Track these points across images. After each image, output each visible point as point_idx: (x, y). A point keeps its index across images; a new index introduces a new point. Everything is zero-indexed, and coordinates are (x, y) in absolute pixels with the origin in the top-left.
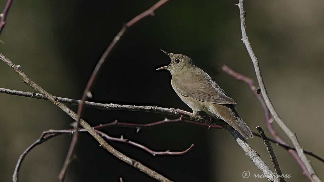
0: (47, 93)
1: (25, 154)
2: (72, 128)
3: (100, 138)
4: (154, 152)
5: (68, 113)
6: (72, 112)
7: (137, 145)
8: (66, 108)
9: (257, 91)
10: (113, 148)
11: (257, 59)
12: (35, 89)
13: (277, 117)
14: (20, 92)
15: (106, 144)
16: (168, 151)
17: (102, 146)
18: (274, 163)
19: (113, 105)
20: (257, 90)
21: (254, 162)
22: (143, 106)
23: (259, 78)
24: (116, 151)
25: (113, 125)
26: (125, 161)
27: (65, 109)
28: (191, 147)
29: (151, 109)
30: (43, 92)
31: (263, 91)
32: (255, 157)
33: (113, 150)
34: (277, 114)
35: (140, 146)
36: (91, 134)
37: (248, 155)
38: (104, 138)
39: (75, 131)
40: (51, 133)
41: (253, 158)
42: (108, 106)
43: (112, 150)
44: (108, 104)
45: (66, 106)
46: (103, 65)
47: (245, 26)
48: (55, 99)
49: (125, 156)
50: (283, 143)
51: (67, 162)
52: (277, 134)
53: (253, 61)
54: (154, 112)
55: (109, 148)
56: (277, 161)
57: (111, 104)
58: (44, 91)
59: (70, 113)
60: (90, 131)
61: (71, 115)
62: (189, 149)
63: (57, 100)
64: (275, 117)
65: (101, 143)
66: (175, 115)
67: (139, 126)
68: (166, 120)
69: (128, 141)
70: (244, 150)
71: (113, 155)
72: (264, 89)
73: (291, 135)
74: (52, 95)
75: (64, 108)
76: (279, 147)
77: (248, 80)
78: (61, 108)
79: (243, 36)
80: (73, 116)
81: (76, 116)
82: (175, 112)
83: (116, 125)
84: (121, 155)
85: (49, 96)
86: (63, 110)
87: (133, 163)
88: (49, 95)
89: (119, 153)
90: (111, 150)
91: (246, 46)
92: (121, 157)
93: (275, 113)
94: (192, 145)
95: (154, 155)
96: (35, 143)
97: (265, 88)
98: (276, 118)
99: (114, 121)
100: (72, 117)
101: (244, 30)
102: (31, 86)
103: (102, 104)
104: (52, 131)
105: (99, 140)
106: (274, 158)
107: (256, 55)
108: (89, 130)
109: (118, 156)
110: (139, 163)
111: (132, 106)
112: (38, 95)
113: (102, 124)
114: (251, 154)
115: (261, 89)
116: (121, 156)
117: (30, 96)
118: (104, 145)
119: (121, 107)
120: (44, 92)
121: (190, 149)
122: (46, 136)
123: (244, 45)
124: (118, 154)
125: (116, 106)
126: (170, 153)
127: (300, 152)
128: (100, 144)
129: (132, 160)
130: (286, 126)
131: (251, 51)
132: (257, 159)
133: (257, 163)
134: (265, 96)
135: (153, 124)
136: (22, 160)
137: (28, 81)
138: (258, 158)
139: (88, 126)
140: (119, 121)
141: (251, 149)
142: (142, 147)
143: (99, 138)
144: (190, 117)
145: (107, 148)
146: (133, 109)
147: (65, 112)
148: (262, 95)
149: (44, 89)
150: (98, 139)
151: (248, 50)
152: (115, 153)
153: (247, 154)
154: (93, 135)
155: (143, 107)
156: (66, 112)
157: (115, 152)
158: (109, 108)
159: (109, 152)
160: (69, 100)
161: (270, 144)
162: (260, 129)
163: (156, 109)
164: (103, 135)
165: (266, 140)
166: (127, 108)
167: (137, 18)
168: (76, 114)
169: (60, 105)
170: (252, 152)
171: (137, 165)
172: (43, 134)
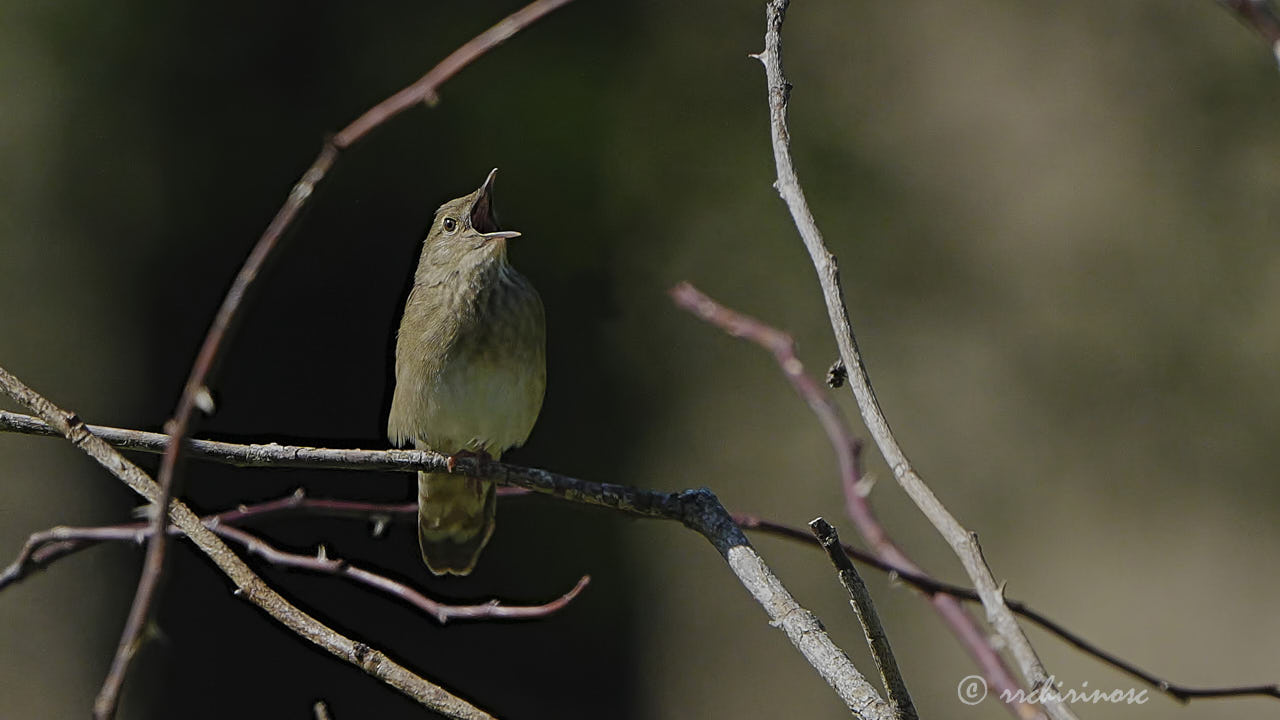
0: (37, 400)
3: (236, 565)
4: (442, 606)
5: (118, 472)
6: (134, 468)
7: (377, 580)
8: (108, 454)
9: (832, 376)
10: (285, 602)
11: (831, 256)
13: (907, 473)
15: (260, 585)
16: (495, 603)
17: (243, 592)
18: (877, 654)
19: (280, 448)
20: (832, 373)
21: (804, 652)
22: (391, 451)
23: (839, 327)
24: (295, 610)
26: (330, 650)
27: (106, 459)
28: (580, 587)
29: (420, 459)
30: (23, 395)
31: (854, 378)
32: (806, 632)
33: (287, 609)
34: (906, 462)
36: (205, 548)
37: (782, 626)
38: (255, 562)
40: (57, 540)
41: (799, 637)
42: (262, 452)
43: (282, 607)
44: (259, 447)
45: (109, 447)
46: (251, 288)
47: (788, 135)
48: (68, 420)
49: (328, 629)
51: (126, 652)
52: (887, 538)
53: (816, 264)
55: (271, 601)
56: (889, 647)
57: (273, 448)
58: (30, 392)
59: (126, 472)
61: (131, 478)
62: (572, 596)
63: (75, 425)
64: (899, 471)
65: (241, 583)
66: (509, 483)
67: (384, 513)
69: (344, 567)
70: (764, 608)
71: (287, 627)
72: (860, 370)
73: (957, 538)
74: (56, 405)
75: (104, 452)
76: (899, 584)
77: (775, 340)
78: (90, 454)
79: (781, 173)
80: (136, 484)
81: (146, 481)
84: (314, 624)
85: (47, 412)
86: (99, 459)
87: (360, 657)
88: (47, 408)
89: (305, 619)
90: (277, 606)
91: (791, 209)
92: (313, 635)
93: (900, 459)
94: (581, 579)
95: (443, 619)
97: (862, 366)
98: (904, 475)
99: (290, 493)
100: (132, 486)
101: (785, 149)
103: (237, 446)
104: (63, 532)
105: (235, 572)
106: (877, 635)
107: (827, 244)
108: (196, 536)
109: (303, 629)
110: (381, 655)
111: (348, 451)
113: (248, 503)
114: (793, 622)
115: (849, 369)
116: (315, 630)
118: (253, 593)
119: (309, 457)
120: (28, 394)
121: (577, 597)
122: (41, 549)
123: (784, 204)
124: (303, 623)
125: (290, 451)
126: (503, 611)
127: (994, 601)
128: (238, 588)
129: (357, 644)
131: (811, 226)
132: (816, 642)
133: (815, 654)
134: (862, 394)
138: (817, 638)
139: (192, 518)
140: (307, 495)
141: (791, 602)
142: (398, 589)
143: (233, 565)
145: (261, 600)
146: (353, 463)
147: (106, 471)
148: (851, 389)
150: (229, 566)
151: (797, 223)
152: (294, 619)
153: (776, 623)
155: (391, 454)
156: (111, 468)
157: (293, 614)
158: (266, 461)
159: (271, 613)
160: (117, 434)
161: (862, 583)
162: (823, 529)
163: (439, 461)
164: (253, 544)
165: (849, 570)
166: (332, 461)
167: (376, 116)
168: (146, 477)
169: (89, 443)
170: (797, 616)
171: (375, 661)
172: (29, 544)
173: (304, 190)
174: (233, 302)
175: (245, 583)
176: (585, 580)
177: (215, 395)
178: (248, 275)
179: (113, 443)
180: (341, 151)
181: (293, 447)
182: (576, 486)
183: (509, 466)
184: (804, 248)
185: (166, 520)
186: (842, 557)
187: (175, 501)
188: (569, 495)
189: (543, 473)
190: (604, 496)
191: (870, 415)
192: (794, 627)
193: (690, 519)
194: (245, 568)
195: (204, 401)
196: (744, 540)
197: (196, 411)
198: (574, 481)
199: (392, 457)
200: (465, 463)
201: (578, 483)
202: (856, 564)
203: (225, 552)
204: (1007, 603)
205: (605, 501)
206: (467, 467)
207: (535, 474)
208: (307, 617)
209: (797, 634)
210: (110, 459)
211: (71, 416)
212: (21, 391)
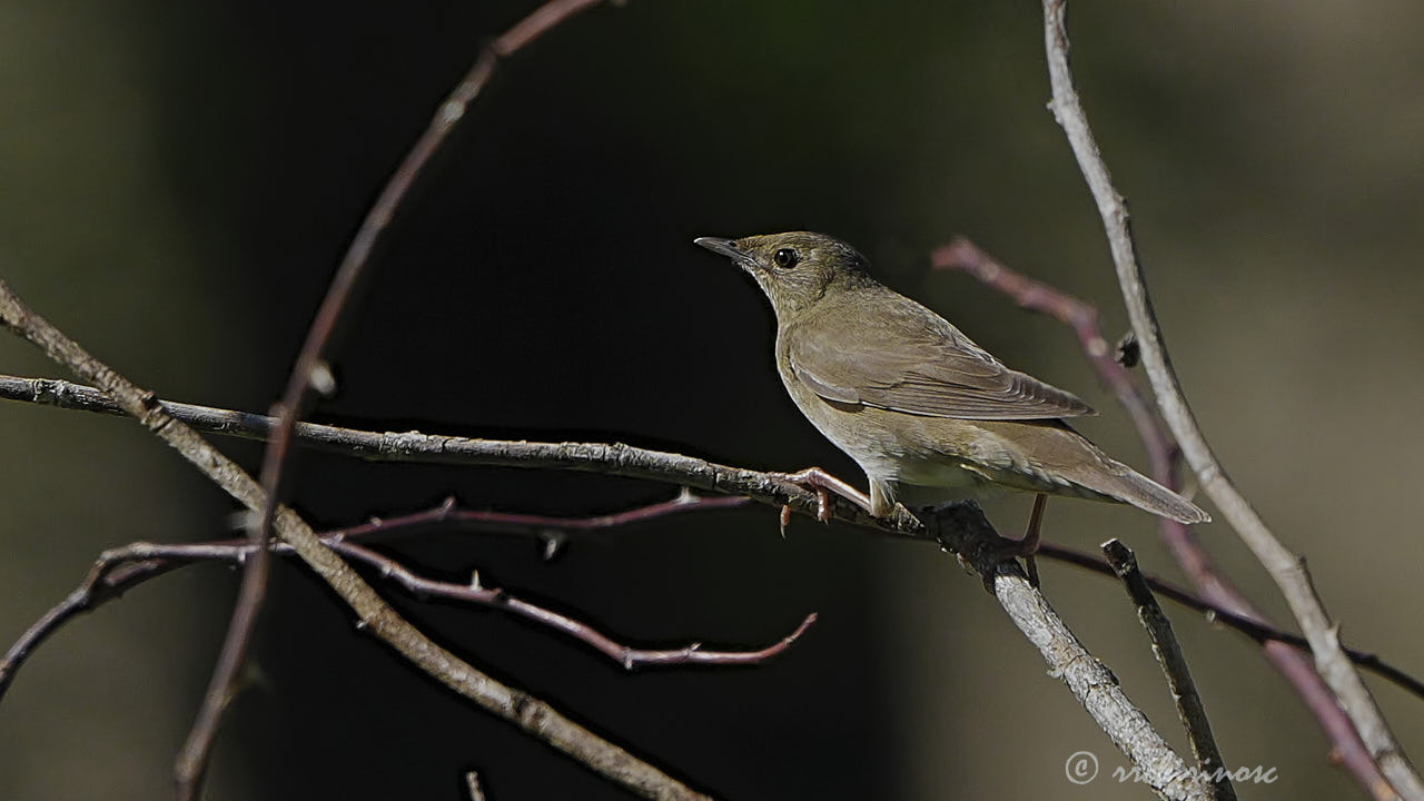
0: (105, 373)
1: (18, 662)
2: (240, 536)
3: (360, 590)
4: (628, 650)
5: (208, 469)
6: (229, 465)
7: (546, 615)
8: (196, 445)
9: (1122, 354)
10: (421, 638)
11: (1121, 199)
12: (49, 355)
13: (1215, 479)
15: (391, 616)
16: (696, 646)
17: (369, 626)
18: (1186, 715)
19: (423, 437)
20: (1122, 349)
21: (1092, 710)
22: (565, 444)
23: (1131, 289)
24: (436, 648)
25: (434, 522)
26: (481, 701)
27: (193, 451)
28: (804, 627)
29: (604, 456)
30: (86, 367)
31: (1149, 355)
32: (1094, 686)
33: (425, 647)
34: (1214, 463)
35: (560, 620)
36: (320, 568)
37: (1064, 676)
38: (388, 590)
39: (252, 549)
40: (139, 558)
41: (1086, 691)
42: (400, 442)
43: (420, 645)
44: (396, 435)
45: (196, 436)
47: (1068, 43)
48: (144, 401)
50: (1241, 612)
51: (218, 699)
52: (1210, 568)
53: (1101, 209)
54: (618, 473)
55: (405, 637)
56: (1201, 706)
57: (413, 436)
58: (94, 362)
59: (219, 470)
60: (312, 553)
61: (224, 477)
62: (794, 637)
63: (154, 408)
64: (1205, 476)
65: (365, 613)
67: (558, 529)
68: (685, 498)
69: (503, 598)
70: (1041, 654)
71: (426, 670)
72: (1157, 346)
73: (1281, 564)
74: (129, 380)
75: (190, 442)
76: (1220, 627)
77: (1072, 311)
78: (172, 445)
79: (1057, 91)
80: (231, 485)
81: (244, 482)
82: (715, 474)
83: (448, 519)
84: (460, 668)
85: (117, 390)
86: (183, 453)
87: (519, 709)
88: (117, 384)
89: (450, 662)
90: (412, 644)
91: (1071, 138)
92: (459, 682)
93: (1208, 459)
94: (806, 617)
95: (629, 665)
96: (65, 605)
97: (1160, 340)
98: (1211, 481)
99: (439, 502)
100: (227, 488)
101: (1063, 60)
102: (29, 337)
103: (368, 433)
104: (144, 548)
105: (358, 599)
106: (1186, 691)
107: (1117, 182)
108: (308, 552)
110: (545, 708)
111: (510, 443)
113: (382, 516)
114: (1080, 674)
115: (1143, 344)
116: (461, 675)
117: (26, 396)
118: (381, 625)
119: (462, 450)
120: (92, 366)
121: (799, 638)
122: (116, 569)
123: (1060, 131)
124: (446, 665)
125: (436, 442)
126: (705, 656)
127: (1325, 645)
128: (360, 619)
129: (516, 694)
130: (1260, 518)
131: (1096, 160)
132: (1107, 699)
133: (1106, 714)
134: (1159, 373)
135: (623, 518)
137: (15, 315)
138: (1109, 694)
139: (304, 530)
140: (459, 504)
141: (1075, 647)
142: (572, 626)
143: (356, 589)
144: (787, 496)
145: (391, 635)
146: (517, 459)
147: (193, 467)
148: (1145, 370)
149: (96, 354)
150: (351, 592)
151: (1078, 157)
152: (434, 661)
153: (1057, 673)
154: (326, 576)
155: (566, 447)
156: (200, 464)
157: (433, 654)
158: (404, 453)
159: (405, 654)
160: (212, 415)
161: (1168, 623)
162: (1118, 552)
163: (628, 458)
164: (388, 568)
165: (1150, 607)
166: (489, 455)
168: (243, 476)
169: (170, 431)
170: (1082, 665)
171: (538, 716)
172: (101, 564)
173: (453, 111)
174: (360, 252)
175: (372, 614)
176: (812, 618)
177: (336, 372)
178: (379, 218)
179: (200, 427)
180: (503, 60)
181: (441, 437)
184: (1086, 188)
185: (271, 532)
186: (1141, 589)
187: (281, 508)
189: (760, 476)
190: (837, 507)
191: (1169, 403)
192: (1078, 678)
194: (371, 594)
195: (322, 379)
196: (1016, 567)
197: (311, 393)
199: (567, 452)
202: (1159, 598)
203: (345, 573)
204: (1342, 648)
205: (838, 513)
207: (750, 477)
208: (451, 657)
209: (1084, 688)
210: (198, 452)
211: (148, 396)
212: (83, 362)
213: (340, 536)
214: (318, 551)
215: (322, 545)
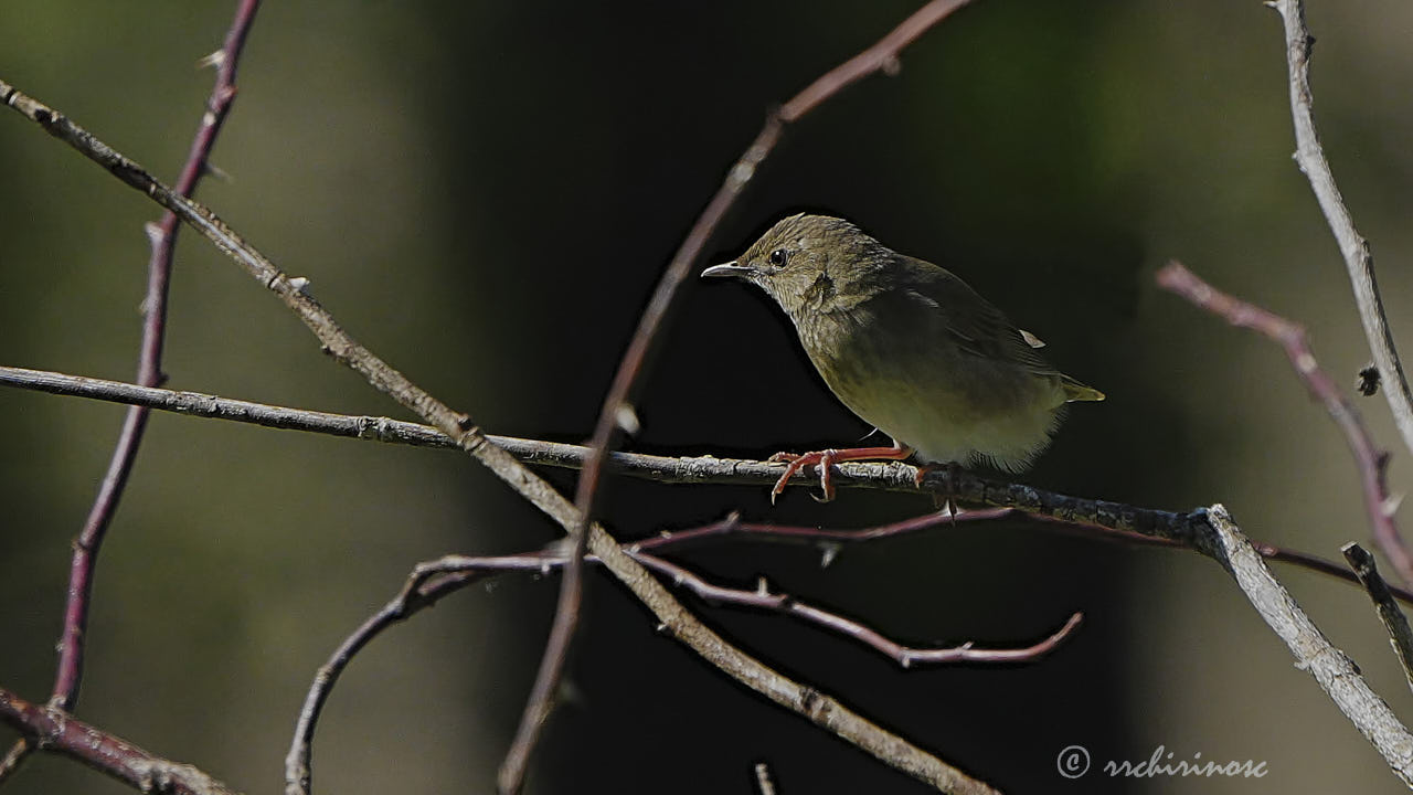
0: (424, 399)
1: (340, 666)
3: (660, 596)
4: (905, 649)
5: (519, 486)
6: (539, 482)
7: (828, 619)
8: (507, 464)
9: (1361, 380)
10: (717, 639)
11: (1362, 240)
12: (372, 382)
14: (306, 413)
15: (688, 619)
16: (968, 645)
17: (668, 628)
19: (716, 461)
20: (1362, 375)
21: (1337, 699)
22: (847, 464)
23: (1372, 322)
24: (730, 649)
25: (718, 535)
26: (774, 697)
27: (505, 470)
28: (1069, 626)
29: (882, 474)
30: (406, 393)
31: (1389, 383)
32: (1337, 676)
33: (719, 648)
36: (622, 575)
37: (1310, 668)
38: (684, 596)
40: (449, 570)
41: (1330, 681)
42: (694, 466)
43: (715, 646)
44: (691, 459)
45: (509, 457)
47: (1311, 98)
48: (460, 424)
49: (769, 672)
51: (537, 713)
53: (1344, 250)
54: (896, 489)
55: (701, 639)
57: (707, 460)
58: (414, 389)
59: (528, 486)
60: (616, 562)
61: (534, 493)
62: (1062, 635)
63: (468, 430)
65: (664, 617)
66: (987, 501)
67: (832, 540)
69: (787, 603)
70: (1289, 647)
72: (1399, 376)
74: (446, 405)
75: (503, 462)
77: (1281, 329)
78: (486, 463)
79: (1301, 142)
80: (539, 500)
81: (551, 498)
83: (733, 532)
84: (752, 666)
85: (434, 414)
86: (496, 471)
87: (807, 705)
88: (435, 408)
89: (743, 661)
90: (708, 645)
91: (1315, 185)
92: (751, 679)
94: (1071, 617)
95: (906, 663)
96: (381, 615)
99: (723, 517)
100: (537, 503)
101: (1307, 114)
102: (354, 366)
103: (665, 458)
104: (455, 561)
105: (658, 605)
108: (612, 561)
109: (740, 672)
110: (831, 702)
112: (388, 428)
113: (671, 529)
114: (1324, 664)
115: (1383, 373)
116: (753, 673)
117: (351, 432)
118: (679, 628)
119: (751, 472)
120: (411, 392)
121: (1065, 637)
122: (428, 581)
123: (1305, 180)
124: (740, 664)
125: (726, 465)
126: (977, 654)
128: (660, 622)
129: (804, 689)
131: (1342, 205)
132: (1350, 687)
133: (1349, 702)
134: (1400, 401)
135: (894, 529)
136: (325, 690)
137: (340, 346)
138: (1352, 683)
139: (608, 541)
140: (743, 520)
141: (1320, 640)
143: (656, 596)
145: (688, 637)
147: (505, 483)
148: (1384, 398)
149: (415, 380)
150: (652, 597)
152: (728, 660)
153: (1303, 665)
154: (627, 582)
155: (847, 467)
156: (511, 481)
157: (727, 653)
158: (698, 476)
159: (702, 653)
160: (522, 446)
161: (1405, 619)
162: (1357, 555)
163: (905, 475)
164: (681, 576)
165: (1388, 605)
167: (827, 86)
168: (553, 492)
169: (484, 452)
170: (1327, 657)
171: (825, 709)
172: (414, 575)
173: (743, 173)
175: (670, 617)
176: (1076, 618)
177: (640, 414)
178: (678, 272)
179: (518, 456)
180: (786, 125)
181: (731, 460)
182: (1065, 505)
183: (987, 481)
184: (1330, 231)
185: (584, 549)
186: (1380, 590)
188: (1057, 516)
189: (1026, 489)
190: (1099, 516)
192: (1324, 670)
193: (1200, 543)
194: (670, 598)
195: (627, 419)
198: (1064, 498)
199: (849, 471)
200: (934, 477)
201: (1068, 501)
203: (645, 580)
205: (1100, 522)
206: (937, 482)
207: (1018, 490)
208: (743, 656)
209: (1328, 678)
210: (509, 470)
211: (464, 419)
212: (404, 389)
213: (636, 548)
214: (621, 560)
215: (624, 554)
